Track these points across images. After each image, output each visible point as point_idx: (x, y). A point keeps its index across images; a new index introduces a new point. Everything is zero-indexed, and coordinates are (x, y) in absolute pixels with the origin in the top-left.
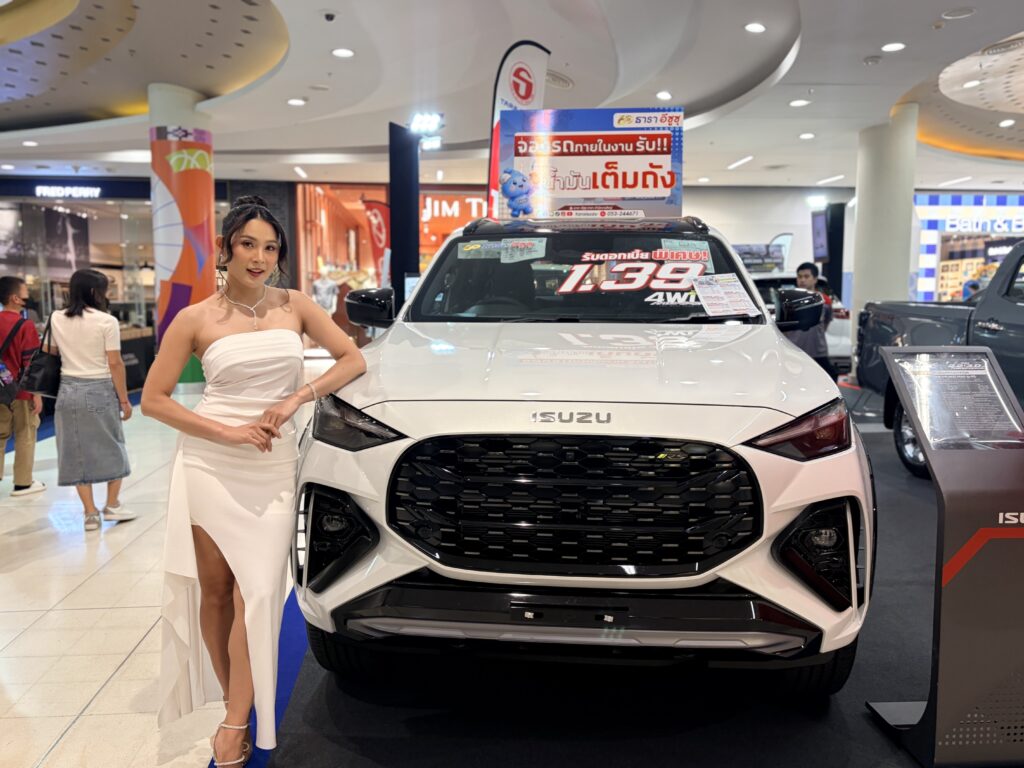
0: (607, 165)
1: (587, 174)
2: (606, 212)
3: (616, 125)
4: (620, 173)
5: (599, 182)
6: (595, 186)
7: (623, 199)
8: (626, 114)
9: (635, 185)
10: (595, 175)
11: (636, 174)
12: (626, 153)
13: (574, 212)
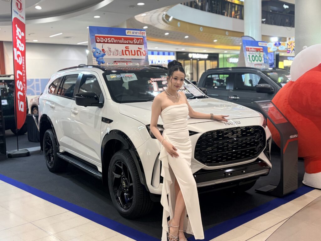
0: (126, 47)
1: (120, 50)
2: (128, 63)
3: (127, 34)
4: (130, 50)
5: (124, 53)
6: (123, 55)
7: (132, 59)
8: (129, 31)
9: (135, 55)
10: (123, 50)
11: (135, 51)
12: (131, 44)
13: (118, 63)
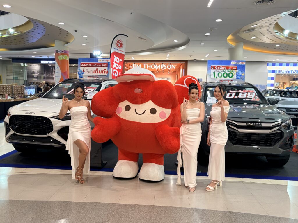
0: (96, 69)
1: (93, 70)
4: (98, 70)
5: (95, 72)
6: (94, 73)
9: (101, 73)
10: (94, 71)
11: (101, 71)
12: (100, 67)
